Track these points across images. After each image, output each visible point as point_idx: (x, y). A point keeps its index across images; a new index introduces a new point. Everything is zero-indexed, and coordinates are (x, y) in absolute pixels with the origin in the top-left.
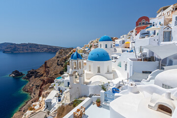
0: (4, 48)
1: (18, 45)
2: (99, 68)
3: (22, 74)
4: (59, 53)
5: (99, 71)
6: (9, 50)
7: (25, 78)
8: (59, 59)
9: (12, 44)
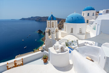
0: (36, 19)
1: (42, 17)
2: (72, 29)
3: (42, 32)
4: (61, 22)
5: (72, 32)
6: (38, 20)
7: (43, 34)
8: (60, 25)
9: (39, 17)
